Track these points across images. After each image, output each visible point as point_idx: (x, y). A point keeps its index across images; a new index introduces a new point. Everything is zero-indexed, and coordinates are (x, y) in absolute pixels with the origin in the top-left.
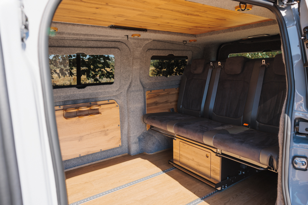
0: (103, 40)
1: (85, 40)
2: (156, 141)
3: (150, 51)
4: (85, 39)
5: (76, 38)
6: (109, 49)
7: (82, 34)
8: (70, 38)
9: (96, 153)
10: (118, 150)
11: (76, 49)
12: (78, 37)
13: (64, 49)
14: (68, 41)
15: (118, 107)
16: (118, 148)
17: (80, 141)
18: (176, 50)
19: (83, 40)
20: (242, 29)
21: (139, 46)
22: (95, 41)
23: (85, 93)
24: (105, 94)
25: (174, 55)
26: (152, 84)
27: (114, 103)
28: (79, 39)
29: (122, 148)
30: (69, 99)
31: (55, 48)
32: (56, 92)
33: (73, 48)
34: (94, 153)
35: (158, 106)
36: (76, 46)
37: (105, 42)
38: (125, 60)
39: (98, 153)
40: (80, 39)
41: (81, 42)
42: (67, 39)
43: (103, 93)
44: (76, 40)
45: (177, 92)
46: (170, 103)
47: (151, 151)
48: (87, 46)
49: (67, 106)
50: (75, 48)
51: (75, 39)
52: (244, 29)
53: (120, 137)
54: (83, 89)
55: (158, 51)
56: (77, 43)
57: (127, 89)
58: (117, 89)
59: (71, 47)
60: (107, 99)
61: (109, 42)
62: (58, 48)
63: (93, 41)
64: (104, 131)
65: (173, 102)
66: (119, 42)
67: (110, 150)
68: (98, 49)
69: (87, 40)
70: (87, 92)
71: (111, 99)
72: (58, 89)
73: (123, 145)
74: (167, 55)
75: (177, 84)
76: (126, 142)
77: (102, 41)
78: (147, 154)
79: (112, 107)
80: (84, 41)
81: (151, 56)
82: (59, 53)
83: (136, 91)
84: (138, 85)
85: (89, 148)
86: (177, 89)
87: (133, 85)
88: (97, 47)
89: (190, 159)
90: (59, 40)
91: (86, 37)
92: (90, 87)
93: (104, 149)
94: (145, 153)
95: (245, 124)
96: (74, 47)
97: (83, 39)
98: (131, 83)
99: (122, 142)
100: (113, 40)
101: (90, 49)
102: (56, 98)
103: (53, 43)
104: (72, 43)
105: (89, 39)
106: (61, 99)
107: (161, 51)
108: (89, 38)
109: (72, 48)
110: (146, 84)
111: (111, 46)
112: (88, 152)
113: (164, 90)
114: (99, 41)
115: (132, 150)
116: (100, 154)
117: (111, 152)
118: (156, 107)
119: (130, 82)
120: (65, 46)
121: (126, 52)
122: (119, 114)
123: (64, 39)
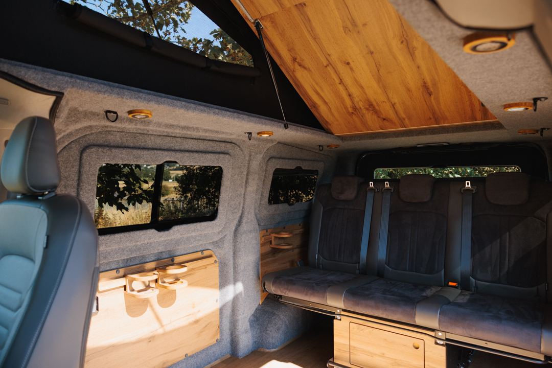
0: (208, 138)
1: (180, 137)
2: (281, 323)
3: (274, 160)
4: (180, 135)
5: (166, 132)
6: (217, 156)
7: (179, 127)
8: (156, 131)
9: (178, 362)
10: (214, 349)
11: (166, 153)
12: (170, 131)
13: (145, 152)
14: (152, 138)
15: (217, 264)
16: (214, 345)
17: (150, 342)
18: (305, 160)
19: (177, 137)
20: (431, 134)
21: (258, 151)
22: (195, 139)
23: (168, 240)
24: (201, 240)
25: (303, 168)
26: (270, 218)
27: (210, 256)
28: (171, 135)
29: (221, 346)
30: (138, 253)
31: (130, 150)
32: (119, 239)
33: (161, 151)
34: (174, 364)
35: (276, 258)
36: (165, 148)
37: (210, 143)
38: (236, 176)
39: (181, 362)
40: (173, 135)
41: (174, 140)
42: (151, 133)
43: (197, 238)
44: (167, 136)
45: (301, 230)
46: (291, 251)
47: (273, 344)
48: (183, 148)
49: (132, 269)
50: (163, 152)
51: (165, 134)
52: (434, 134)
53: (218, 323)
54: (166, 233)
55: (284, 160)
56: (167, 142)
57: (234, 228)
58: (221, 229)
59: (156, 149)
60: (201, 249)
61: (217, 143)
62: (135, 152)
63: (192, 139)
64: (193, 314)
65: (296, 248)
66: (231, 143)
67: (201, 352)
68: (201, 154)
69: (184, 138)
70: (173, 237)
71: (207, 248)
72: (123, 234)
73: (223, 339)
74: (293, 168)
75: (302, 216)
76: (228, 331)
77: (206, 140)
78: (268, 350)
79: (208, 265)
80: (179, 139)
81: (274, 169)
82: (135, 160)
83: (249, 232)
84: (251, 221)
85: (166, 353)
86: (301, 224)
87: (244, 220)
88: (197, 152)
89: (376, 354)
90: (137, 135)
91: (185, 132)
92: (178, 226)
93: (190, 350)
94: (262, 350)
95: (450, 284)
96: (160, 149)
97: (178, 135)
98: (241, 217)
99: (221, 332)
100: (222, 140)
101: (187, 154)
102: (116, 254)
103: (127, 140)
104: (159, 142)
105: (186, 136)
106: (124, 254)
107: (287, 160)
108: (187, 134)
109: (159, 152)
110: (261, 218)
111: (219, 150)
112: (164, 363)
113: (284, 228)
114: (201, 139)
115: (241, 346)
116: (185, 364)
117: (204, 355)
118: (274, 258)
119: (240, 215)
120: (147, 146)
121: (240, 161)
122: (218, 276)
123: (146, 134)
